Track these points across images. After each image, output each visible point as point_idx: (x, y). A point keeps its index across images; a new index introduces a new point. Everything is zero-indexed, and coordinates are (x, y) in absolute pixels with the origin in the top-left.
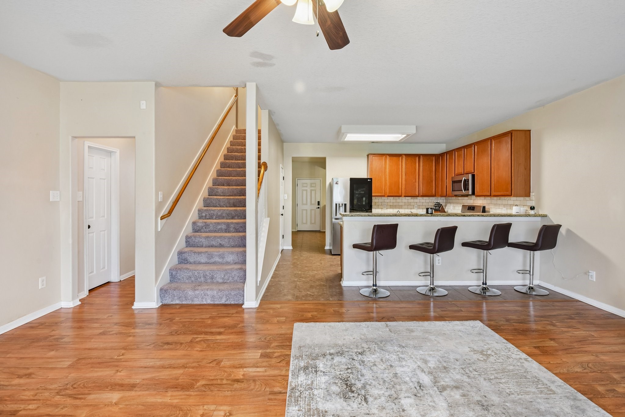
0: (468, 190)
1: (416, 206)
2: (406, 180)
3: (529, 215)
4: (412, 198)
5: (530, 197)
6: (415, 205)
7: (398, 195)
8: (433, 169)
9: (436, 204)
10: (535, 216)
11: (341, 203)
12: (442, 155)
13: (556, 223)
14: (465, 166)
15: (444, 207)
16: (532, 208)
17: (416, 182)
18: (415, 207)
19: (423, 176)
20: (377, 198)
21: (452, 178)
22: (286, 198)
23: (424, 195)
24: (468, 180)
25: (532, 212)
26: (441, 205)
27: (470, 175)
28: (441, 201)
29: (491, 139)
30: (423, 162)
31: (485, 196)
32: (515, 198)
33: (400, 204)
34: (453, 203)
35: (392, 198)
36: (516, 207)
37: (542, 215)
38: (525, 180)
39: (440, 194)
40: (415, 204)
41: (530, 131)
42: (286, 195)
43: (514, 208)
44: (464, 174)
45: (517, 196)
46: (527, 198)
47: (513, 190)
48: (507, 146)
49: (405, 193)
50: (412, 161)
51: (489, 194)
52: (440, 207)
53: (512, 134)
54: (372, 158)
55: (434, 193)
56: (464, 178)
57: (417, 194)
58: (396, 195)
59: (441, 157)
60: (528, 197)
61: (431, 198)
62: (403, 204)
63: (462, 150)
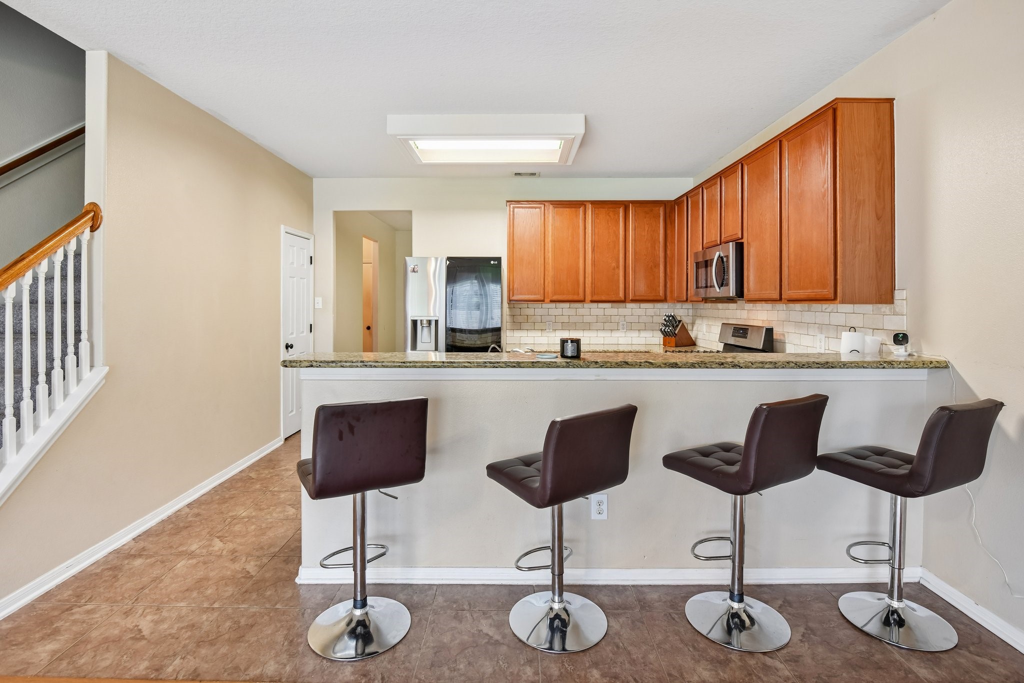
0: (727, 285)
1: (623, 325)
2: (594, 263)
3: (891, 364)
4: (615, 305)
5: (893, 303)
6: (621, 323)
7: (576, 298)
8: (659, 234)
9: (667, 319)
10: (907, 365)
11: (425, 319)
12: (678, 201)
13: (983, 393)
14: (723, 224)
15: (689, 328)
16: (900, 339)
17: (618, 267)
18: (620, 327)
19: (635, 253)
20: (531, 305)
21: (696, 254)
22: (319, 305)
23: (637, 298)
24: (727, 257)
25: (899, 352)
26: (680, 321)
27: (731, 243)
28: (682, 312)
29: (779, 140)
30: (635, 220)
31: (766, 300)
32: (848, 308)
33: (587, 319)
34: (707, 317)
35: (567, 305)
36: (852, 333)
37: (931, 362)
38: (877, 254)
39: (676, 295)
40: (622, 318)
41: (890, 101)
42: (319, 300)
43: (846, 335)
44: (720, 244)
45: (852, 301)
46: (885, 308)
47: (839, 282)
48: (823, 149)
49: (593, 293)
50: (610, 216)
51: (776, 295)
52: (677, 326)
53: (835, 110)
54: (513, 211)
55: (661, 293)
56: (717, 254)
57: (621, 295)
58: (570, 297)
59: (676, 207)
60: (886, 303)
61: (659, 305)
62: (593, 319)
63: (716, 184)
